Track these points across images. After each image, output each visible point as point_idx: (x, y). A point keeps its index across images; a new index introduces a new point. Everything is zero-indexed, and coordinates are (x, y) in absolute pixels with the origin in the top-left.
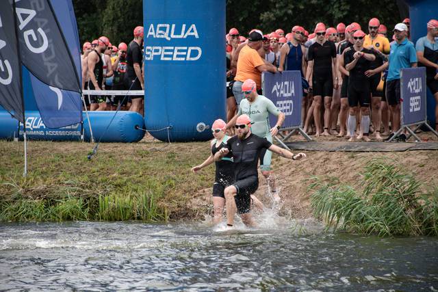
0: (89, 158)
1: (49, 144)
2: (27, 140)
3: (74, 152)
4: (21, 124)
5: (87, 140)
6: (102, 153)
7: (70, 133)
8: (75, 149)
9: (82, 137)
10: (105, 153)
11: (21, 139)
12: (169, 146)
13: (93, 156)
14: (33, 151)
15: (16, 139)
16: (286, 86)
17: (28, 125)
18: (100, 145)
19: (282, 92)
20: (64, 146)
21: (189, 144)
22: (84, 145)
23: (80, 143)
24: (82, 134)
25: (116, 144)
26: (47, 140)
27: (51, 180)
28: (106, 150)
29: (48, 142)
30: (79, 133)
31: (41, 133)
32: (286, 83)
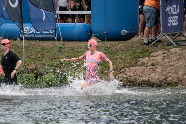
0: (60, 50)
1: (37, 42)
2: (25, 40)
3: (51, 47)
4: (21, 31)
5: (59, 39)
6: (67, 47)
7: (49, 36)
8: (51, 45)
9: (56, 38)
10: (69, 47)
11: (22, 39)
12: (106, 43)
13: (62, 49)
14: (28, 46)
15: (19, 39)
16: (174, 7)
17: (25, 31)
18: (66, 43)
19: (172, 11)
20: (46, 43)
21: (117, 42)
22: (57, 43)
23: (55, 42)
24: (56, 36)
25: (75, 42)
26: (36, 40)
27: (38, 62)
28: (69, 46)
29: (37, 41)
30: (54, 36)
31: (33, 36)
32: (174, 6)
